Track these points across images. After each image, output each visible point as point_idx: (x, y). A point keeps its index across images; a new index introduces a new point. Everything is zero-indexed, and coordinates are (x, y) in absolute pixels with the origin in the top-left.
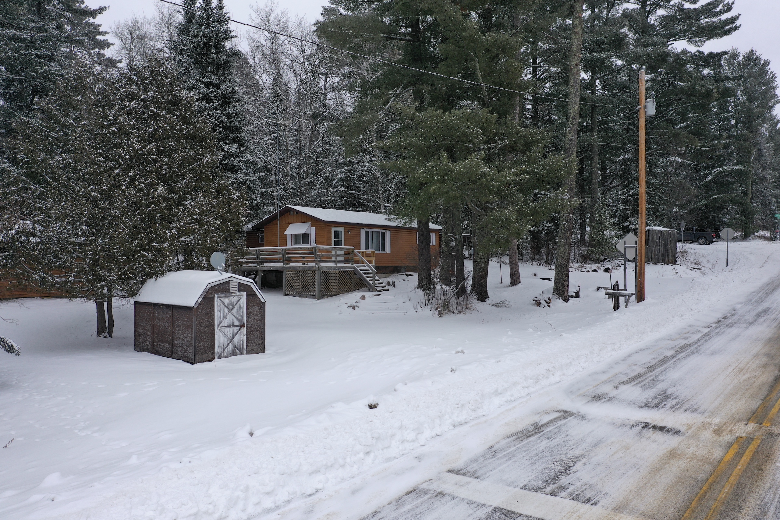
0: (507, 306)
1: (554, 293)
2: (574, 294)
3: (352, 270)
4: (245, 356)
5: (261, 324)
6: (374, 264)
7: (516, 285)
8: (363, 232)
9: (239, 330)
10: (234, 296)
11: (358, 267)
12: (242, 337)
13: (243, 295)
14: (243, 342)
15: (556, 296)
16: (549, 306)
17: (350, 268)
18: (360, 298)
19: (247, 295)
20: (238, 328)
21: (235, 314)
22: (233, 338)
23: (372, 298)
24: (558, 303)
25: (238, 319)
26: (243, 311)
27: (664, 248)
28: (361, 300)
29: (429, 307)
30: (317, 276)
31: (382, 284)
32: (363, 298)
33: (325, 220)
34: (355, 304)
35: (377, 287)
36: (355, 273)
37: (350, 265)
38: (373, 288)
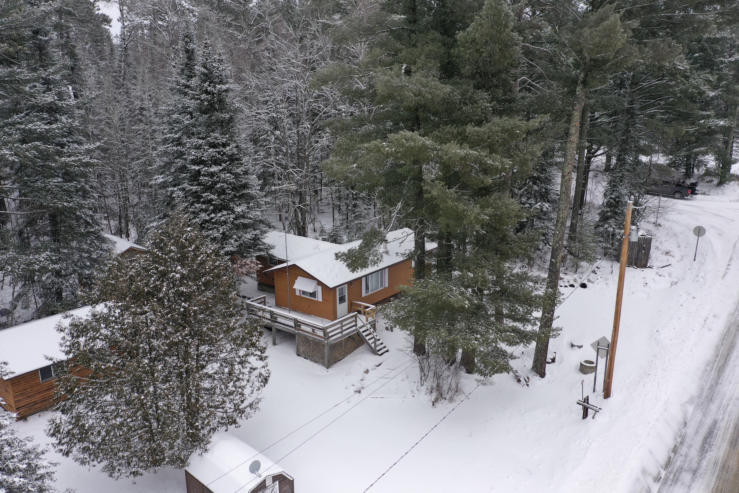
1: (533, 371)
2: (550, 361)
8: (363, 279)
10: (270, 488)
13: (276, 484)
15: (534, 373)
16: (528, 385)
18: (364, 372)
19: (279, 482)
24: (535, 379)
27: (638, 253)
28: (366, 375)
29: (424, 387)
30: (326, 350)
31: (382, 344)
32: (367, 372)
33: (331, 287)
34: (360, 386)
35: (378, 351)
36: (359, 334)
37: (354, 328)
38: (374, 352)
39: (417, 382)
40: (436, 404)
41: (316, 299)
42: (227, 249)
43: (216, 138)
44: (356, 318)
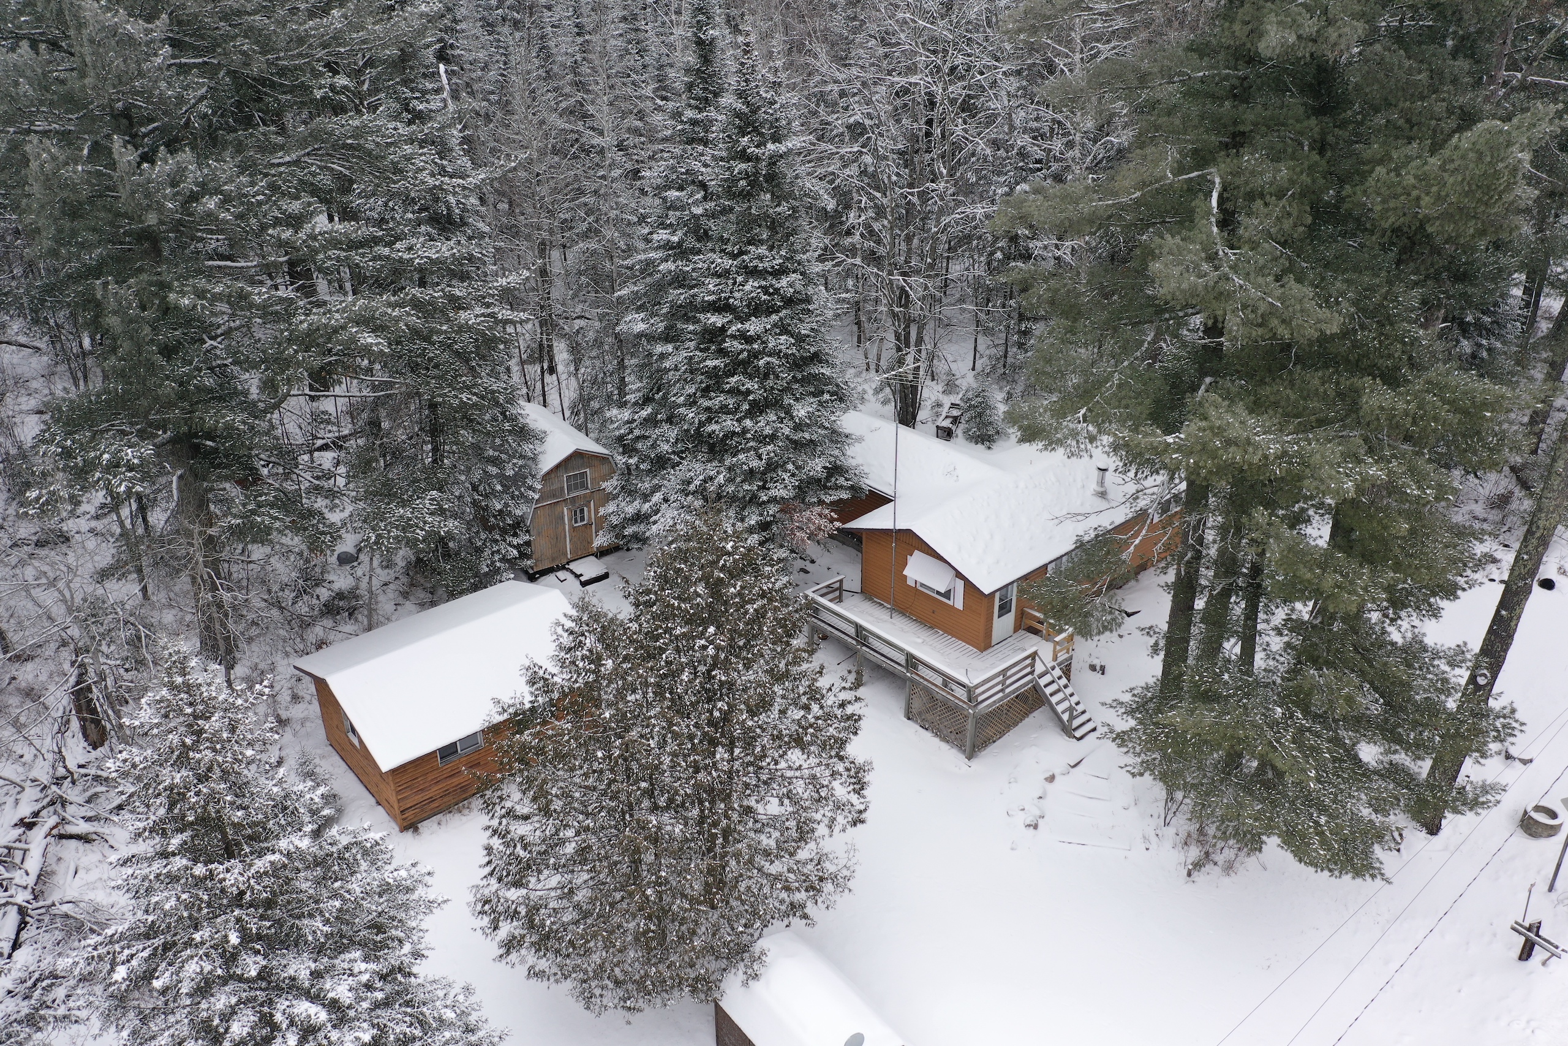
3: (1029, 686)
24: (1416, 838)
28: (1048, 786)
29: (1170, 831)
30: (970, 726)
31: (1083, 712)
32: (1051, 779)
33: (987, 592)
34: (1038, 813)
35: (1075, 729)
36: (1036, 688)
37: (1030, 677)
38: (1068, 730)
39: (1156, 815)
40: (1195, 874)
41: (950, 603)
42: (773, 492)
43: (760, 258)
44: (1034, 659)
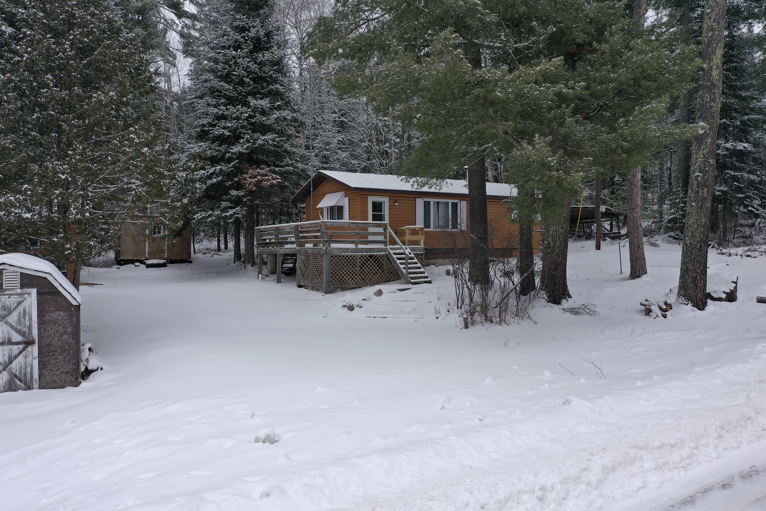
0: (592, 313)
1: (679, 294)
2: (724, 296)
3: (383, 253)
4: (36, 392)
5: (70, 340)
6: (422, 246)
7: (638, 277)
8: (420, 203)
9: (24, 349)
10: (11, 295)
11: (392, 249)
12: (29, 360)
13: (30, 294)
14: (32, 369)
15: (682, 300)
16: (665, 316)
17: (381, 250)
18: (375, 294)
19: (38, 293)
20: (21, 347)
21: (14, 324)
22: (11, 362)
23: (393, 294)
24: (685, 311)
25: (19, 332)
26: (30, 319)
28: (375, 297)
30: (325, 262)
31: (423, 273)
32: (379, 293)
35: (413, 278)
36: (388, 258)
38: (406, 279)
44: (385, 231)
